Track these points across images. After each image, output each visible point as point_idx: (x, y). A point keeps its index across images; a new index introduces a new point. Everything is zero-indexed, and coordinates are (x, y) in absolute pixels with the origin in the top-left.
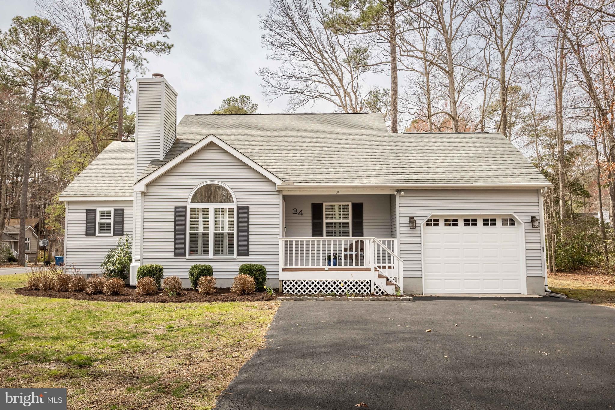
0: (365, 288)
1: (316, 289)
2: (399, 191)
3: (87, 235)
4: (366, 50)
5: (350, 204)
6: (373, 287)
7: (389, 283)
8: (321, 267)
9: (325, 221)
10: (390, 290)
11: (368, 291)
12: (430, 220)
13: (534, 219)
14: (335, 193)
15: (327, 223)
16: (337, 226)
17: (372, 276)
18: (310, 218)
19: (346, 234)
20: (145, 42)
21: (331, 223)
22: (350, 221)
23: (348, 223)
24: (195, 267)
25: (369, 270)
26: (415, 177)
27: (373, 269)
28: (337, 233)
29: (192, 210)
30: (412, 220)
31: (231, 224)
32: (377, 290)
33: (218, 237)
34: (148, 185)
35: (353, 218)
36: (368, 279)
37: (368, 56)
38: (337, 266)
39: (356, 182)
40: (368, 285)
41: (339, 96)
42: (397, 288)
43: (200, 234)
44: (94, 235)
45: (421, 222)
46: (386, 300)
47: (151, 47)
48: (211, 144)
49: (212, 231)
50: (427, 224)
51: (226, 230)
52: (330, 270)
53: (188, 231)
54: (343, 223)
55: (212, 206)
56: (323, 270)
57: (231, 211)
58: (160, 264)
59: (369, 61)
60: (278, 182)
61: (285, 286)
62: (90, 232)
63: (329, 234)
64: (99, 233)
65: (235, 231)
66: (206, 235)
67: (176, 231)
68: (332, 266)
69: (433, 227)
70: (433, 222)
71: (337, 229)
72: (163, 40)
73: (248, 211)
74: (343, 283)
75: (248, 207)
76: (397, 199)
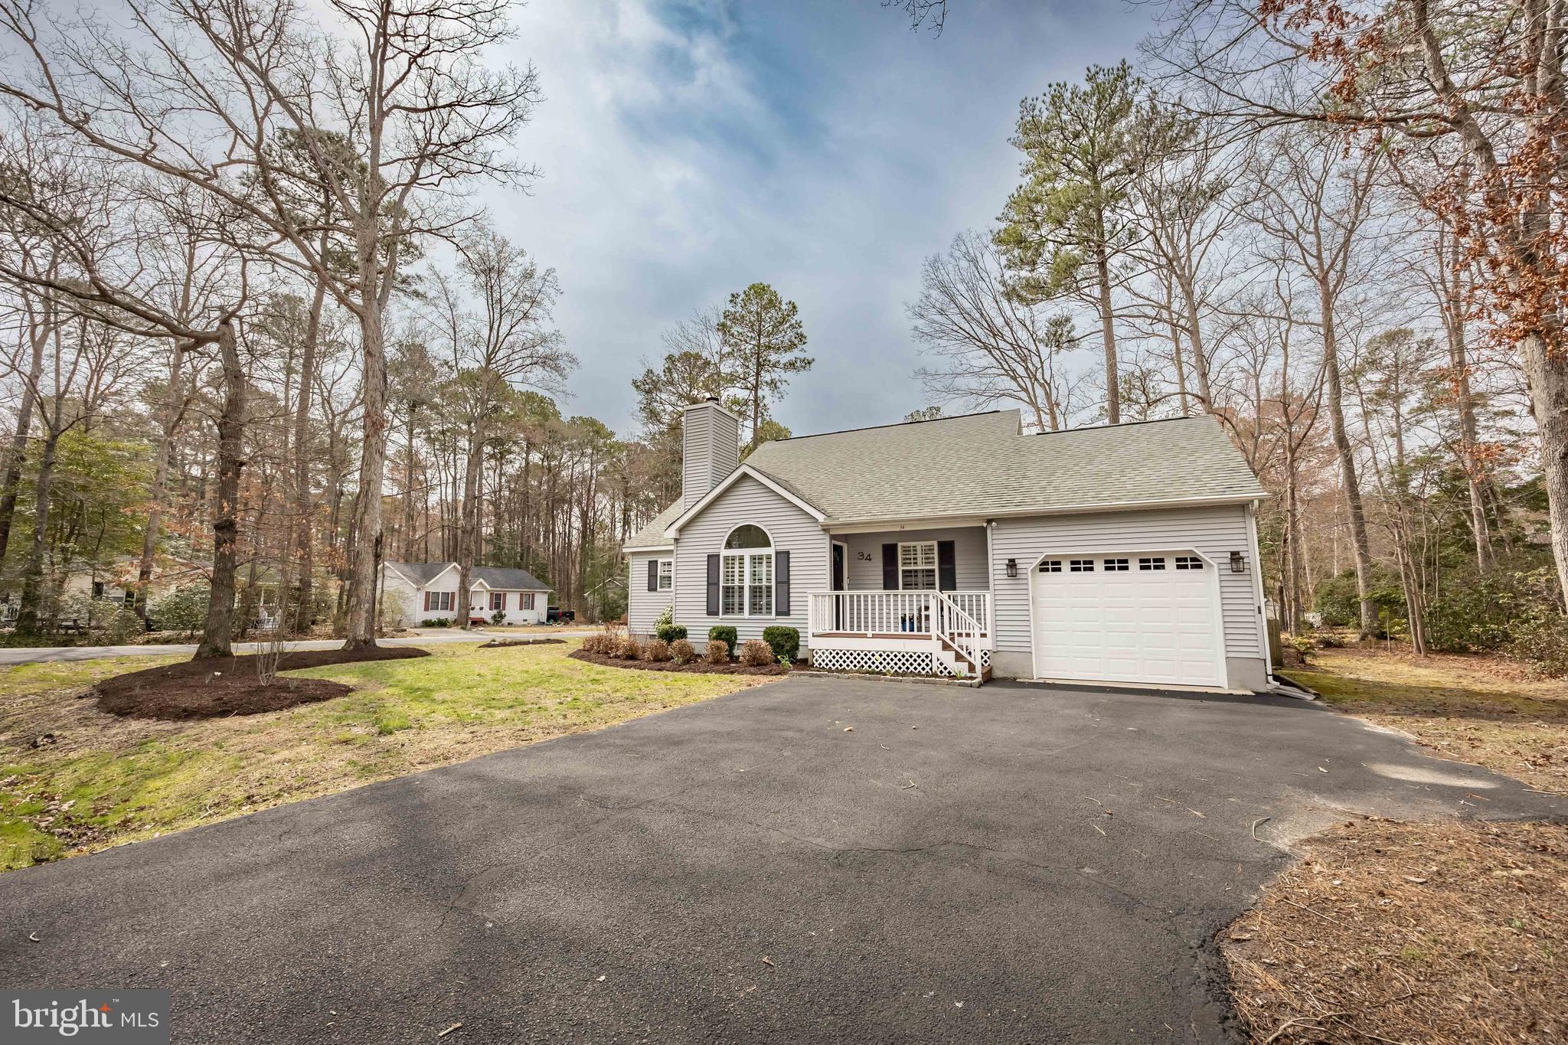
0: (923, 665)
1: (855, 662)
2: (989, 521)
3: (650, 590)
4: (1068, 320)
5: (935, 543)
6: (935, 664)
7: (959, 657)
8: (863, 632)
9: (901, 568)
10: (962, 668)
11: (927, 669)
12: (1044, 563)
13: (1235, 557)
14: (898, 529)
15: (904, 571)
16: (920, 575)
17: (933, 647)
18: (881, 565)
19: (931, 586)
20: (782, 361)
21: (910, 571)
22: (936, 567)
23: (933, 571)
24: (714, 628)
25: (929, 638)
26: (1019, 498)
27: (934, 638)
28: (920, 585)
29: (726, 558)
30: (1012, 564)
31: (769, 574)
32: (942, 668)
33: (756, 591)
34: (681, 530)
35: (941, 563)
36: (927, 652)
37: (1073, 328)
38: (915, 632)
39: (927, 512)
40: (927, 661)
41: (1026, 390)
42: (972, 668)
43: (736, 588)
44: (655, 590)
45: (1028, 566)
46: (934, 683)
47: (792, 365)
48: (745, 476)
49: (747, 583)
50: (1041, 570)
51: (764, 583)
52: (874, 636)
53: (721, 584)
54: (928, 571)
55: (747, 553)
56: (864, 636)
57: (769, 557)
58: (684, 624)
59: (1075, 334)
60: (821, 518)
61: (817, 657)
62: (652, 588)
63: (906, 586)
64: (661, 587)
65: (773, 584)
66: (741, 588)
67: (708, 584)
68: (908, 632)
69: (1050, 573)
70: (1050, 566)
71: (920, 579)
72: (802, 355)
73: (789, 558)
74: (877, 656)
75: (788, 553)
76: (989, 532)
